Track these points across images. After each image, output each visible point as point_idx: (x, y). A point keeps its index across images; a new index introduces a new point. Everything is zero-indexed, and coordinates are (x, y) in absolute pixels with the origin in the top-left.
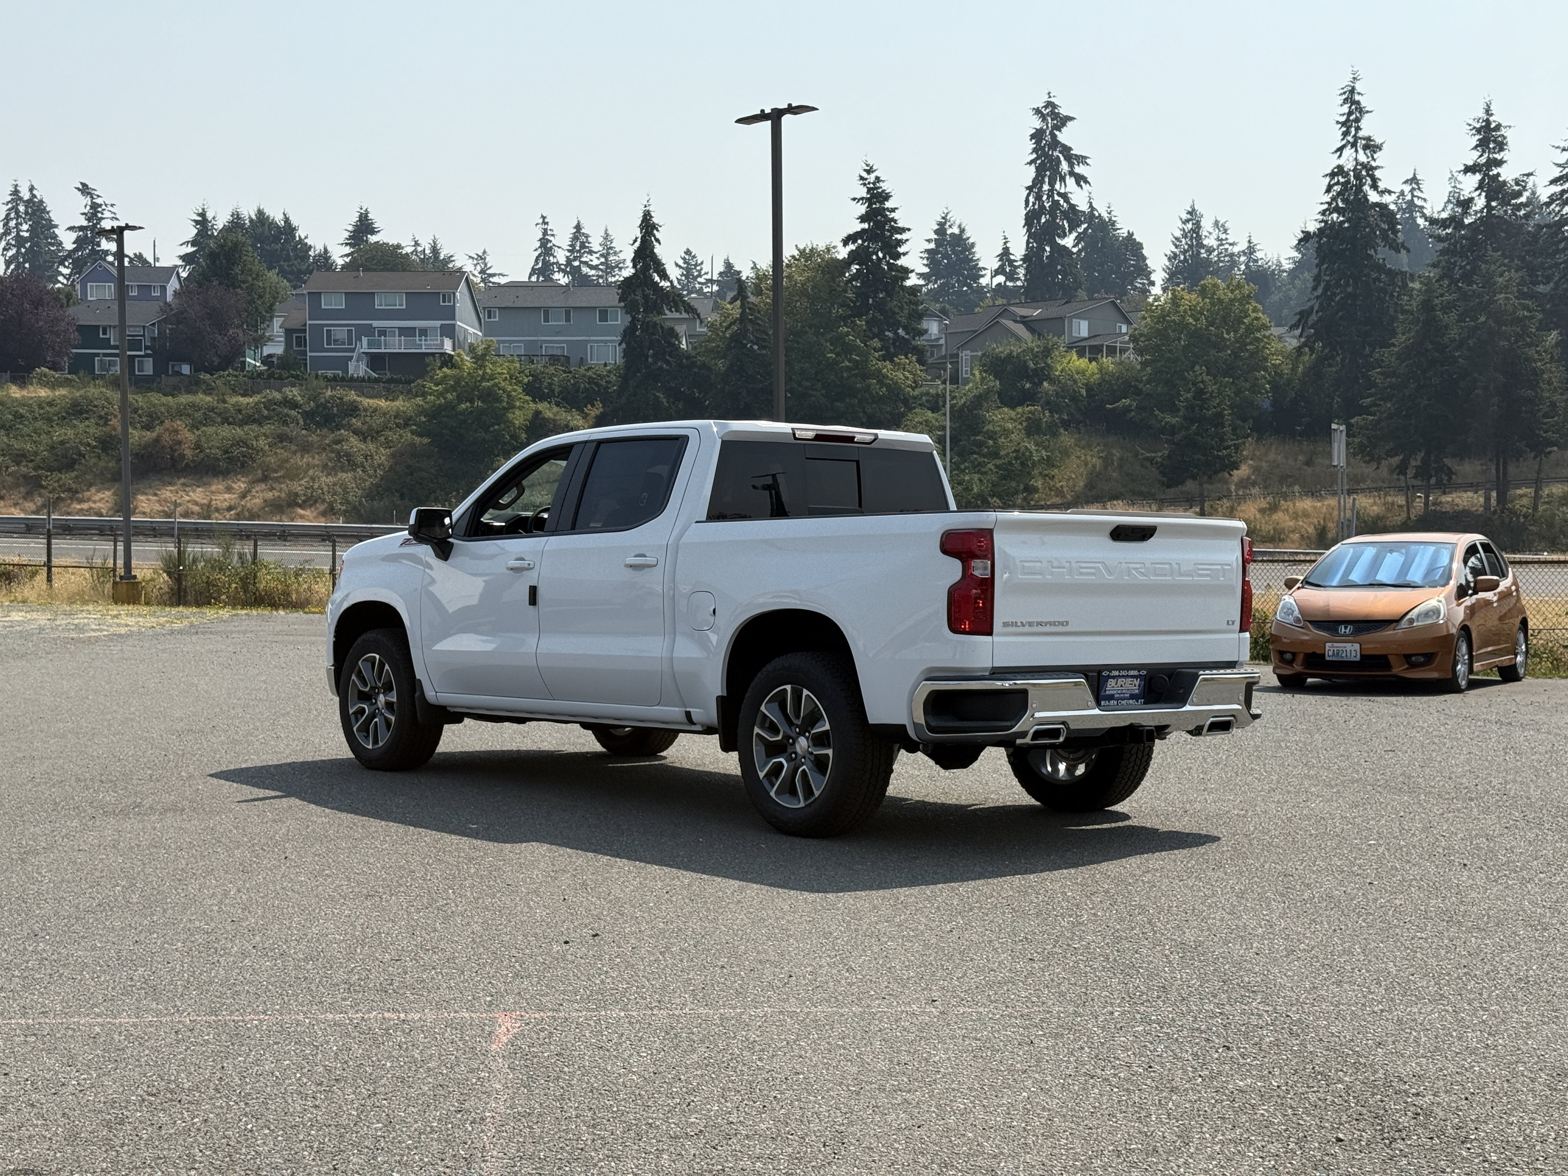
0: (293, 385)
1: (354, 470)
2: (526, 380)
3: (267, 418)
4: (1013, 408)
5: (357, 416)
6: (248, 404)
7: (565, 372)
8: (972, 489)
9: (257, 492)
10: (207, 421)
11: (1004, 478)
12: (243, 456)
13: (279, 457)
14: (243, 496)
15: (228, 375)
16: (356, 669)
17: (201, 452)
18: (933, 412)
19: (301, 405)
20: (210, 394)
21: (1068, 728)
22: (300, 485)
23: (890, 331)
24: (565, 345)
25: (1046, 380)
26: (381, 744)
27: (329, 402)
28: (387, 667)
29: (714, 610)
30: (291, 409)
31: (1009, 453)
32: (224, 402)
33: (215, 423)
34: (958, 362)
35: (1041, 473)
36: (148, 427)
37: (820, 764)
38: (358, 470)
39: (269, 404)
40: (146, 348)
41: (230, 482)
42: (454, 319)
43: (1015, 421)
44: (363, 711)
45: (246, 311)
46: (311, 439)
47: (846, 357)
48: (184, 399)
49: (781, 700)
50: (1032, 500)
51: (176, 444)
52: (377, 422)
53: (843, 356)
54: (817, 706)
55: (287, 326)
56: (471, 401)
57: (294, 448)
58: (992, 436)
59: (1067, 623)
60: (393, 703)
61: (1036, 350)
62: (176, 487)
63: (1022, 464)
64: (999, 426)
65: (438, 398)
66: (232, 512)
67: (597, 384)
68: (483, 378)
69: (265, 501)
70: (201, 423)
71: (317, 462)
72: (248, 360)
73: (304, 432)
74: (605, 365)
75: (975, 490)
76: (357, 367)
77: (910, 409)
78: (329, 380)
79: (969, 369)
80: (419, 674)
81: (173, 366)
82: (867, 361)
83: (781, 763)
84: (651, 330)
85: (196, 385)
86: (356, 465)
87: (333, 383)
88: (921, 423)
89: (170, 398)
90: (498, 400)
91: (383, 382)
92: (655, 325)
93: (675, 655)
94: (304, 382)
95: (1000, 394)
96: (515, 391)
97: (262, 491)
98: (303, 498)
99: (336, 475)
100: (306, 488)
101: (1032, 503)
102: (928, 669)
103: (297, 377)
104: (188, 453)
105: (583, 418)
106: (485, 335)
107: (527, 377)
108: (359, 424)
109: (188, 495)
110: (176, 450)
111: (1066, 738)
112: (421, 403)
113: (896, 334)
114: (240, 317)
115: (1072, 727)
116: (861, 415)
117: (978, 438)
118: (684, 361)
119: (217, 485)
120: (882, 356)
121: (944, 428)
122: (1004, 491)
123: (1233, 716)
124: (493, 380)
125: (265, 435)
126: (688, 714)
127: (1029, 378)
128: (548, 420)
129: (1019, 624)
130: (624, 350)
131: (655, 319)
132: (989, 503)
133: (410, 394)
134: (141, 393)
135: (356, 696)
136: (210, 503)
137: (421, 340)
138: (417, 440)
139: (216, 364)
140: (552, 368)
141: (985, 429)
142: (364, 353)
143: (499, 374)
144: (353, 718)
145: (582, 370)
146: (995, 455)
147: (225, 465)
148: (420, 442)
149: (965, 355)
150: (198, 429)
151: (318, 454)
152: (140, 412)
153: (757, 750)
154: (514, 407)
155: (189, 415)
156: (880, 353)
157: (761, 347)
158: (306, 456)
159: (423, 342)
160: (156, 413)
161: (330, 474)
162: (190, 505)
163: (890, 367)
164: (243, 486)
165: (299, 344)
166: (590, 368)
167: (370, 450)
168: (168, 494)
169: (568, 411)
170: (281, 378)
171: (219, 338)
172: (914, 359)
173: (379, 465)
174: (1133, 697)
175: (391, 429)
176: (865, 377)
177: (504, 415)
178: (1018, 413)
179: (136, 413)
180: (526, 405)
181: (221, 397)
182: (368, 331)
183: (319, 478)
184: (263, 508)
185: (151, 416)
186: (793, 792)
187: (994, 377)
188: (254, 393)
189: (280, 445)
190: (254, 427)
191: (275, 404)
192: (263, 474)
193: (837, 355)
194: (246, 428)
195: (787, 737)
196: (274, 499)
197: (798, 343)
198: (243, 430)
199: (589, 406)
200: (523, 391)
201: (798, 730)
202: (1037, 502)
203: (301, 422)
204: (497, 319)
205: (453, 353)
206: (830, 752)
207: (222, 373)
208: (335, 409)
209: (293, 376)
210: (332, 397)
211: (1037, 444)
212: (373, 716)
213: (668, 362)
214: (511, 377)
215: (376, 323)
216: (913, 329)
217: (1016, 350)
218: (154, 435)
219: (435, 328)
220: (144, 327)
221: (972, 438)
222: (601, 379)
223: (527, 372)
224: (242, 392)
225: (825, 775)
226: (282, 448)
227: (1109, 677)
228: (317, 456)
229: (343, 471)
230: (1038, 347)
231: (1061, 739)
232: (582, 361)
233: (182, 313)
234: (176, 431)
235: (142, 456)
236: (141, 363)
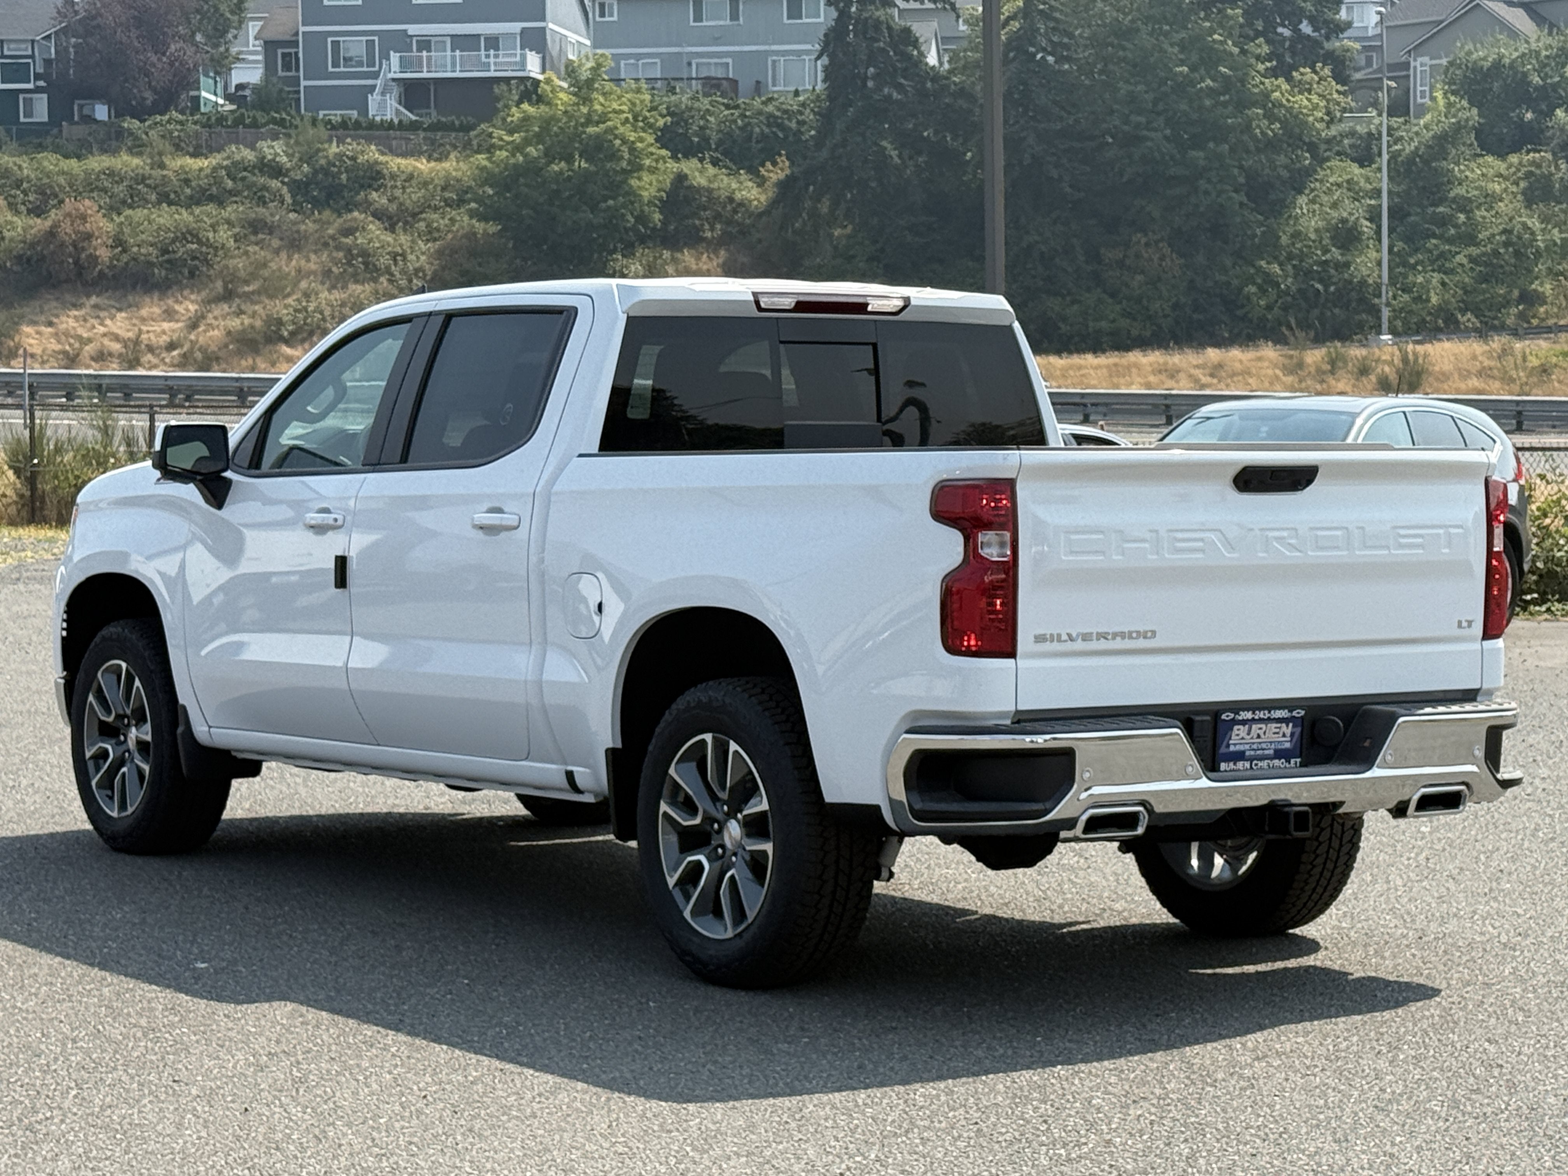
0: (275, 137)
1: (375, 280)
2: (661, 123)
3: (232, 193)
4: (1502, 155)
5: (380, 187)
6: (201, 170)
7: (728, 107)
8: (1428, 300)
9: (216, 318)
10: (133, 199)
11: (1485, 279)
12: (194, 258)
13: (252, 259)
14: (193, 325)
15: (169, 122)
16: (95, 686)
17: (124, 251)
18: (1362, 166)
19: (288, 170)
20: (140, 154)
21: (1150, 811)
22: (286, 306)
23: (1284, 26)
24: (730, 61)
25: (1559, 106)
26: (130, 810)
27: (334, 165)
28: (137, 683)
29: (600, 606)
30: (272, 177)
31: (1493, 235)
32: (162, 166)
33: (147, 201)
34: (1408, 76)
35: (1550, 270)
36: (38, 211)
37: (757, 864)
38: (382, 279)
39: (235, 169)
40: (37, 77)
41: (170, 302)
42: (543, 19)
43: (1506, 179)
44: (104, 754)
45: (198, 11)
46: (303, 227)
47: (1208, 73)
48: (97, 163)
49: (698, 755)
50: (1534, 317)
51: (84, 240)
52: (414, 196)
53: (1203, 72)
54: (751, 772)
55: (270, 35)
56: (569, 160)
57: (276, 243)
58: (1464, 205)
59: (1154, 633)
60: (148, 743)
61: (1544, 53)
62: (82, 312)
63: (1517, 254)
64: (1476, 188)
65: (514, 155)
66: (175, 353)
67: (781, 127)
68: (589, 121)
69: (229, 333)
70: (124, 202)
71: (313, 266)
72: (204, 94)
73: (292, 216)
74: (797, 93)
75: (1434, 300)
76: (382, 105)
77: (1321, 161)
78: (334, 128)
79: (1427, 89)
80: (184, 696)
81: (81, 107)
82: (1243, 82)
83: (699, 864)
84: (871, 33)
85: (117, 139)
86: (377, 270)
87: (340, 132)
88: (1339, 185)
89: (73, 162)
90: (614, 156)
91: (425, 130)
92: (877, 24)
93: (545, 677)
94: (293, 132)
95: (1479, 132)
96: (641, 140)
97: (224, 317)
98: (290, 328)
99: (344, 287)
100: (296, 311)
101: (1535, 322)
102: (915, 712)
103: (281, 123)
104: (104, 254)
105: (759, 186)
106: (595, 46)
107: (663, 116)
108: (384, 201)
109: (102, 324)
110: (83, 249)
111: (1148, 828)
112: (485, 163)
113: (1296, 30)
114: (190, 23)
115: (1159, 808)
116: (1236, 171)
117: (1441, 209)
118: (929, 85)
119: (151, 308)
120: (1273, 69)
121: (1378, 193)
122: (1483, 301)
123: (1463, 783)
124: (604, 123)
125: (228, 222)
126: (570, 775)
127: (1531, 103)
128: (698, 190)
129: (1064, 637)
130: (826, 69)
131: (878, 13)
132: (1457, 322)
133: (467, 149)
134: (26, 154)
135: (96, 727)
136: (139, 336)
137: (488, 56)
138: (480, 227)
139: (149, 102)
140: (706, 101)
141: (1452, 194)
142: (394, 80)
143: (615, 111)
144: (91, 765)
145: (757, 103)
146: (1470, 239)
147: (163, 273)
148: (485, 230)
149: (1421, 64)
150: (119, 214)
151: (315, 252)
152: (25, 185)
153: (667, 841)
154: (640, 168)
155: (105, 190)
156: (1268, 64)
157: (1060, 60)
158: (296, 256)
159: (492, 60)
160: (51, 187)
161: (334, 287)
162: (106, 342)
163: (1285, 86)
164: (192, 307)
165: (287, 67)
166: (770, 99)
167: (401, 245)
168: (72, 323)
169: (733, 174)
170: (255, 125)
171: (154, 58)
172: (1327, 71)
173: (417, 271)
174: (1279, 754)
175: (436, 209)
176: (1243, 103)
177: (625, 181)
178: (1510, 166)
179: (18, 187)
180: (661, 165)
181: (156, 158)
182: (402, 42)
183: (317, 294)
184: (226, 346)
185: (43, 193)
186: (718, 913)
187: (1470, 102)
188: (212, 149)
189: (253, 238)
190: (211, 208)
191: (245, 169)
192: (225, 288)
193: (1193, 69)
194: (197, 211)
195: (709, 819)
196: (244, 331)
197: (1124, 49)
198: (192, 213)
199: (768, 165)
200: (657, 140)
201: (726, 808)
202: (1543, 320)
203: (288, 199)
204: (615, 18)
205: (541, 77)
206: (768, 847)
207: (158, 118)
208: (344, 177)
209: (274, 121)
210: (340, 156)
211: (1544, 220)
212: (120, 762)
213: (900, 88)
214: (635, 118)
215: (413, 29)
216: (1326, 22)
217: (1509, 53)
218: (48, 223)
219: (511, 35)
220: (33, 41)
221: (1430, 210)
222: (789, 119)
223: (663, 109)
224: (191, 150)
225: (763, 886)
226: (257, 244)
227: (1234, 722)
228: (313, 257)
229: (357, 282)
230: (1549, 47)
231: (1140, 831)
232: (758, 87)
233: (94, 18)
234: (84, 218)
235: (29, 260)
236: (28, 103)
